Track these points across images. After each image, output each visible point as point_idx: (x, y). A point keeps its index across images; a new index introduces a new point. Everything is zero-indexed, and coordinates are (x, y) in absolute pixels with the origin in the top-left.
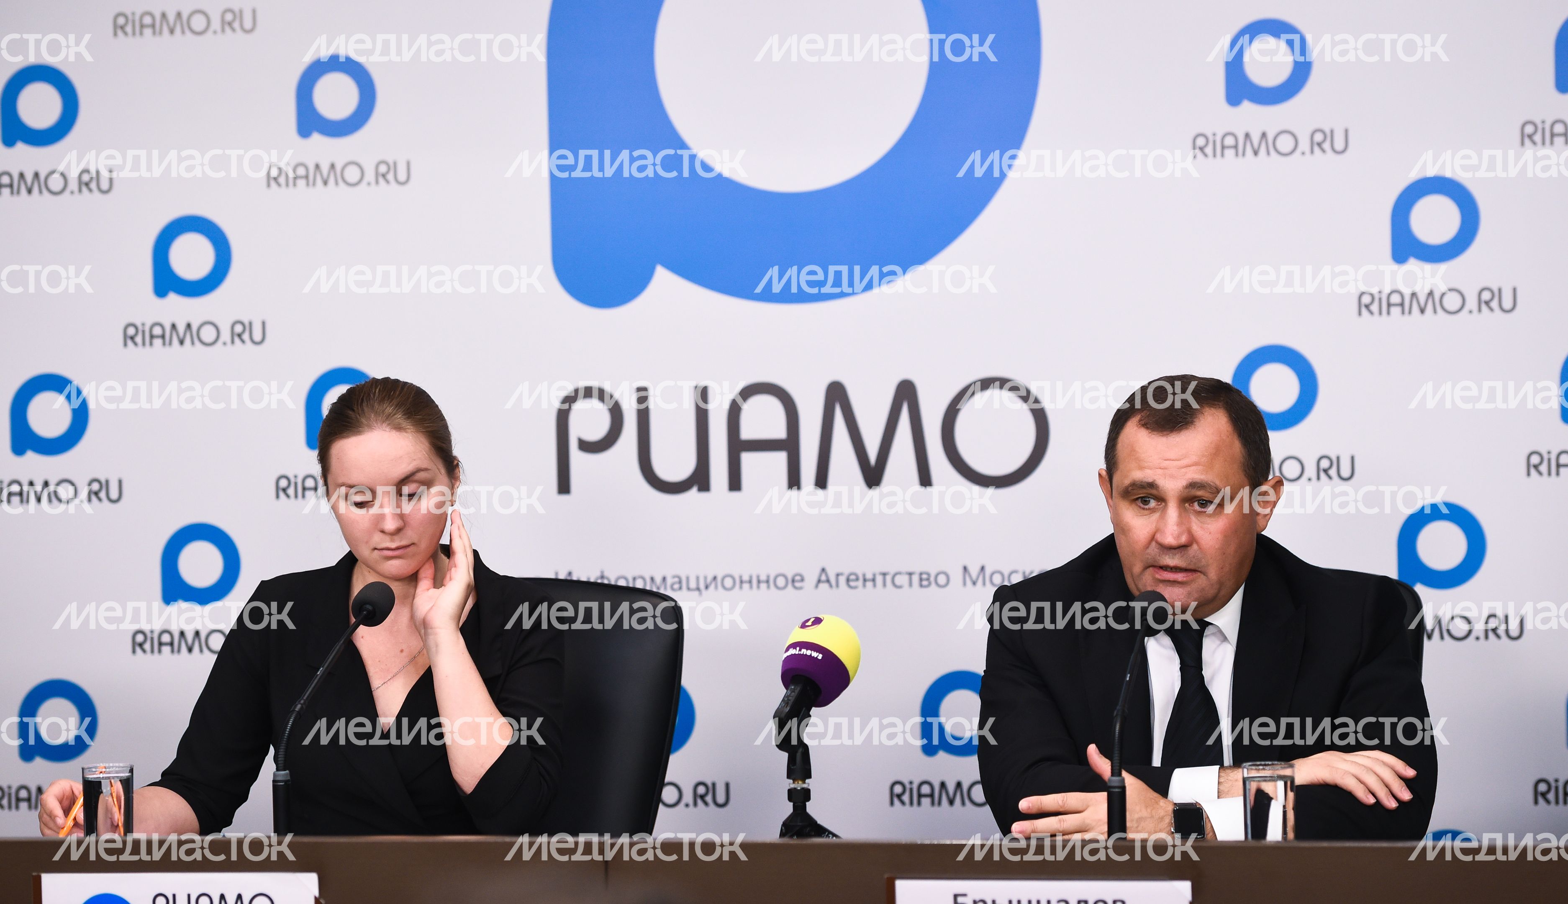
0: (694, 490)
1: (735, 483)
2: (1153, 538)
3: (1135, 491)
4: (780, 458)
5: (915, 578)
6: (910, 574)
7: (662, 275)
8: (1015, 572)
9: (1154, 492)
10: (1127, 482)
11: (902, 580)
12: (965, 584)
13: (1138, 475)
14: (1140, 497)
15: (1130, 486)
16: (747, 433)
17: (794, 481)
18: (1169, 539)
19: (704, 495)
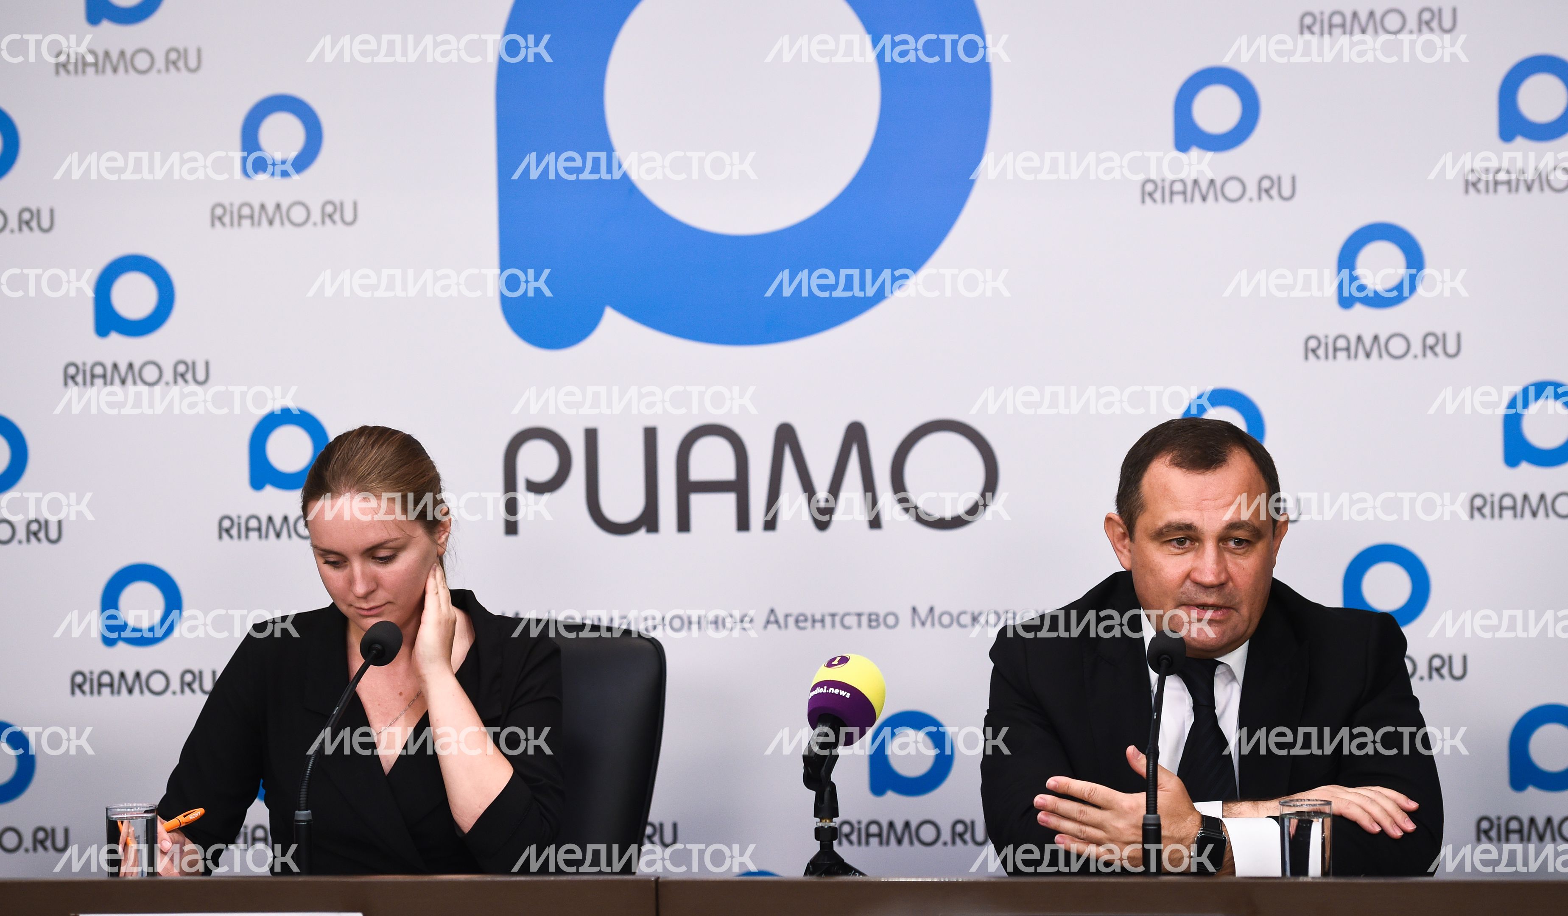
0: (643, 531)
1: (684, 524)
2: (1188, 576)
3: (1169, 533)
4: (729, 500)
5: (864, 620)
6: (859, 615)
7: (612, 318)
8: (964, 613)
9: (1191, 533)
10: (1161, 523)
11: (851, 621)
12: (913, 624)
13: (1175, 516)
14: (1175, 539)
15: (1165, 528)
16: (696, 474)
17: (743, 524)
18: (1209, 578)
19: (652, 536)
